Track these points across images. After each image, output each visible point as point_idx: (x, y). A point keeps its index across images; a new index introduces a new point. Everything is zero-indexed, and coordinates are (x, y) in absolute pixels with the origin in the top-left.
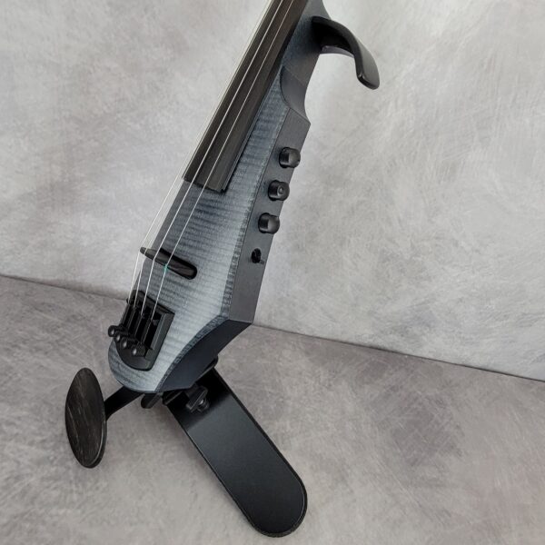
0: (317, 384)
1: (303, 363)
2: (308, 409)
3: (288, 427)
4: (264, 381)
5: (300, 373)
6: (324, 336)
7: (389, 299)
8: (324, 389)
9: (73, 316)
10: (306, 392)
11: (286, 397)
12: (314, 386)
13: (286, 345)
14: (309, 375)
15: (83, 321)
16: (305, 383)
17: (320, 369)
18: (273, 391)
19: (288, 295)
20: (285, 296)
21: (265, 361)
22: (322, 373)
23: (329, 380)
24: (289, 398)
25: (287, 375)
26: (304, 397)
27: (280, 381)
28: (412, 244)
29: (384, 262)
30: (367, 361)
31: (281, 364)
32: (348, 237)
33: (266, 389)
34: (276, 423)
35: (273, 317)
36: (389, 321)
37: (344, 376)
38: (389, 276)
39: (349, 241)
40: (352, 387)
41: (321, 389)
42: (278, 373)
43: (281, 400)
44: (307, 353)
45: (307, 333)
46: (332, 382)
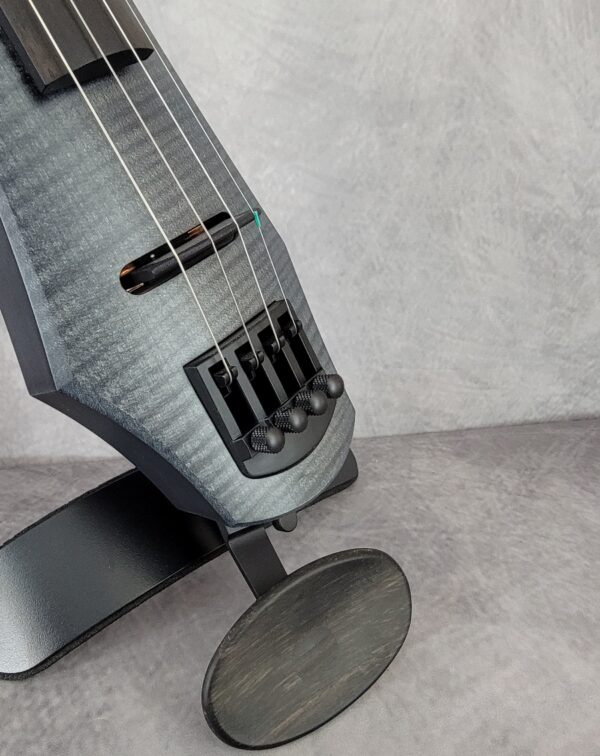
0: (504, 496)
1: (459, 471)
2: (507, 539)
3: (483, 580)
4: (397, 515)
5: (462, 487)
6: (478, 423)
7: (573, 310)
8: (523, 501)
9: (24, 501)
10: (489, 512)
11: (451, 529)
12: (499, 500)
13: (414, 452)
14: (482, 485)
15: (41, 505)
16: (480, 499)
17: (498, 471)
18: (421, 526)
19: (386, 367)
20: (381, 369)
21: (384, 485)
22: (503, 476)
23: (525, 483)
24: (460, 530)
25: (436, 495)
26: (488, 522)
27: (427, 507)
28: (575, 185)
29: (535, 237)
30: (582, 439)
31: (418, 482)
32: (453, 210)
33: (405, 525)
34: (454, 578)
35: (374, 419)
36: (591, 357)
37: (551, 471)
38: (555, 264)
39: (459, 218)
40: (576, 483)
41: (515, 501)
42: (419, 497)
43: (444, 536)
44: (459, 455)
45: (445, 428)
46: (532, 486)
